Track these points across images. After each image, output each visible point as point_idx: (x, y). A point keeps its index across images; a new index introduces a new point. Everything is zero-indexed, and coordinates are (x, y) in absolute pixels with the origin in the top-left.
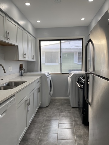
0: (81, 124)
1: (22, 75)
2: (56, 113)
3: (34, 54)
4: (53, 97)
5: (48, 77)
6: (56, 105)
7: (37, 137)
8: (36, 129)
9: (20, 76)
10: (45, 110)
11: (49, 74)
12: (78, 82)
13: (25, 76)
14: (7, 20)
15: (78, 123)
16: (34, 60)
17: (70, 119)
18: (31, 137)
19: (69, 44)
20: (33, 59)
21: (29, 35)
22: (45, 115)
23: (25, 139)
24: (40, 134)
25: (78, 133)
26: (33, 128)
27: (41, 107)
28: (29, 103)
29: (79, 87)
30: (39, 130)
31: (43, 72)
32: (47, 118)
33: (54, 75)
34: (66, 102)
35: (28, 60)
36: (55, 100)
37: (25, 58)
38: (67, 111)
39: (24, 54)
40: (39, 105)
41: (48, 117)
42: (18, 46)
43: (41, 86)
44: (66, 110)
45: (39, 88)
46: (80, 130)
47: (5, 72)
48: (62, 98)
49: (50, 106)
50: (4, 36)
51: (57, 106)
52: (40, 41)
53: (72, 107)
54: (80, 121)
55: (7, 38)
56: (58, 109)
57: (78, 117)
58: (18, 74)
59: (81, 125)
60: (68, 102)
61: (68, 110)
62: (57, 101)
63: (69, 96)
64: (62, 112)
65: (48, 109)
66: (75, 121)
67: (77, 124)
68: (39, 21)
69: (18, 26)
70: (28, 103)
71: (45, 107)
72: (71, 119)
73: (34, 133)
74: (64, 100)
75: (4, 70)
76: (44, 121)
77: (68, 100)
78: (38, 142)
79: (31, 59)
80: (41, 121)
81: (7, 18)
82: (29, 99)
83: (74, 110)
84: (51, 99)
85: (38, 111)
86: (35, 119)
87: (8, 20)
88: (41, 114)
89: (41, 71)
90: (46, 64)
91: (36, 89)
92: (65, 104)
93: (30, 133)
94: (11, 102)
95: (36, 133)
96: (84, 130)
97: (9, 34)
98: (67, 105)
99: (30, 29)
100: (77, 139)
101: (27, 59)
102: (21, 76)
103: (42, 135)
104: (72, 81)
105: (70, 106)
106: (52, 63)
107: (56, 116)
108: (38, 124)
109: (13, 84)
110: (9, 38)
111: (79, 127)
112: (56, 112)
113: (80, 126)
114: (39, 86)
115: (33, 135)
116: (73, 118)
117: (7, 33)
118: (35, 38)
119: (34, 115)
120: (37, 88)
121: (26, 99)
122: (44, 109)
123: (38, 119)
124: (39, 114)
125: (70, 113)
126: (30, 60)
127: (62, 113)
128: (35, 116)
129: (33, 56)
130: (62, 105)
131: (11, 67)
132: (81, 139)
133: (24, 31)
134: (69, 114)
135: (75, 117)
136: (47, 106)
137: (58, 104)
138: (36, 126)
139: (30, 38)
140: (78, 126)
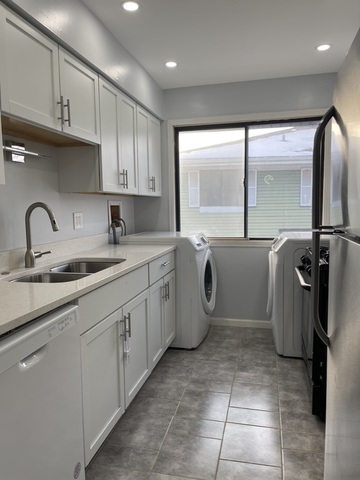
0: (306, 415)
1: (115, 242)
2: (222, 372)
3: (154, 173)
4: (219, 319)
5: (198, 248)
6: (224, 345)
7: (152, 444)
8: (152, 418)
9: (110, 243)
10: (186, 358)
11: (203, 239)
12: (301, 268)
13: (125, 244)
14: (62, 62)
15: (299, 410)
16: (157, 193)
17: (271, 394)
18: (133, 444)
19: (284, 140)
20: (154, 189)
21: (139, 109)
22: (184, 375)
23: (112, 448)
24: (162, 437)
25: (293, 446)
26: (143, 414)
27: (172, 350)
28: (129, 331)
29: (303, 283)
30: (161, 423)
31: (183, 234)
32: (192, 387)
33: (221, 245)
34: (260, 335)
35: (136, 193)
36: (224, 328)
37: (125, 185)
38: (262, 369)
39: (119, 174)
40: (168, 342)
41: (195, 382)
42: (99, 146)
43: (176, 279)
44: (257, 365)
45: (167, 285)
46: (300, 434)
47: (55, 229)
48: (248, 322)
49: (204, 348)
50: (53, 114)
51: (227, 348)
52: (177, 130)
53: (282, 356)
54: (303, 406)
55: (62, 118)
56: (231, 359)
57: (297, 391)
58: (105, 237)
59: (305, 418)
60: (265, 339)
61: (265, 362)
62: (229, 332)
63: (270, 316)
64: (243, 368)
65: (198, 356)
66: (286, 403)
67: (292, 415)
68: (171, 65)
69: (102, 82)
70: (124, 329)
71: (187, 350)
72: (274, 393)
73: (144, 432)
74: (256, 330)
75: (53, 223)
76: (180, 395)
77: (269, 332)
78: (153, 462)
79: (144, 191)
80: (170, 393)
81: (64, 55)
82: (129, 318)
83: (286, 364)
84: (210, 326)
85: (162, 362)
86: (153, 386)
87: (66, 60)
88: (171, 370)
89: (178, 229)
90: (203, 209)
91: (156, 287)
92: (258, 343)
93: (132, 431)
94: (61, 322)
95: (149, 430)
96: (317, 436)
97: (68, 105)
98: (262, 346)
99: (143, 90)
100: (289, 464)
101: (131, 190)
102: (113, 246)
103: (170, 440)
104: (281, 266)
105: (274, 349)
106: (221, 205)
107: (221, 381)
108: (160, 403)
109: (84, 267)
110: (69, 120)
111: (300, 426)
112: (222, 370)
113: (304, 422)
114: (167, 279)
115: (139, 438)
116: (281, 393)
117: (61, 103)
118: (161, 121)
119: (146, 373)
120: (161, 283)
121: (117, 316)
122: (183, 355)
123: (163, 386)
124: (166, 372)
125: (271, 374)
126: (141, 194)
127: (245, 374)
128: (150, 378)
129: (153, 180)
130: (245, 345)
131: (78, 215)
132: (303, 467)
133: (121, 96)
134: (267, 377)
135: (287, 389)
136: (194, 346)
137: (233, 341)
138: (152, 409)
139: (144, 120)
140: (296, 421)
